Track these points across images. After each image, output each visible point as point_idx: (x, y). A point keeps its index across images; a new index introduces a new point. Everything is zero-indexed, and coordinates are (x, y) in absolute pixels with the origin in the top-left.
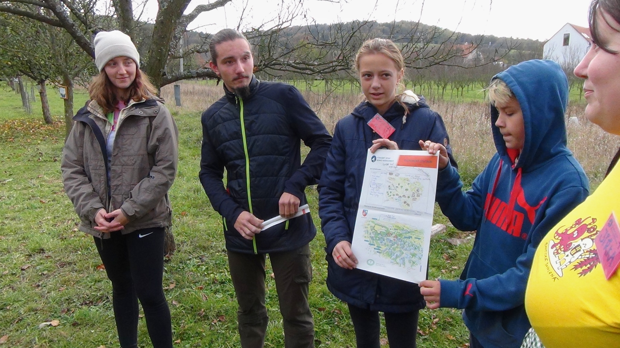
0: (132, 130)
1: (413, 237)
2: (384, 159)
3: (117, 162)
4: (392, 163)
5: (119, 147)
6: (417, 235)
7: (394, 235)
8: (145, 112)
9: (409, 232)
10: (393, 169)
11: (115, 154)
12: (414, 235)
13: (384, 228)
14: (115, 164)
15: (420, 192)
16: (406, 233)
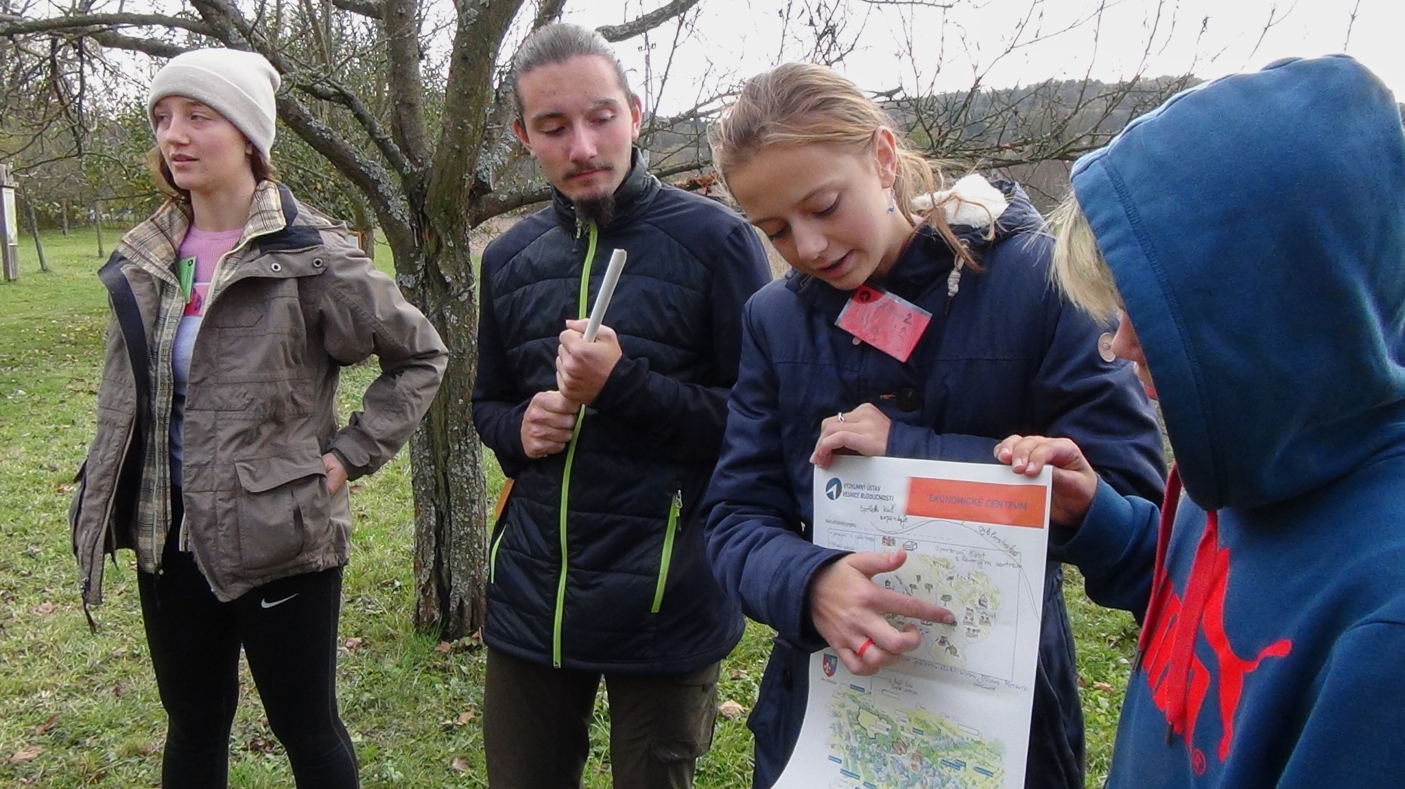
0: (248, 316)
1: (971, 764)
2: (865, 491)
3: (201, 402)
4: (888, 504)
5: (209, 361)
6: (981, 758)
7: (912, 750)
8: (286, 264)
9: (956, 747)
10: (896, 525)
11: (196, 379)
12: (970, 758)
13: (883, 723)
14: (197, 406)
15: (989, 609)
16: (947, 749)
